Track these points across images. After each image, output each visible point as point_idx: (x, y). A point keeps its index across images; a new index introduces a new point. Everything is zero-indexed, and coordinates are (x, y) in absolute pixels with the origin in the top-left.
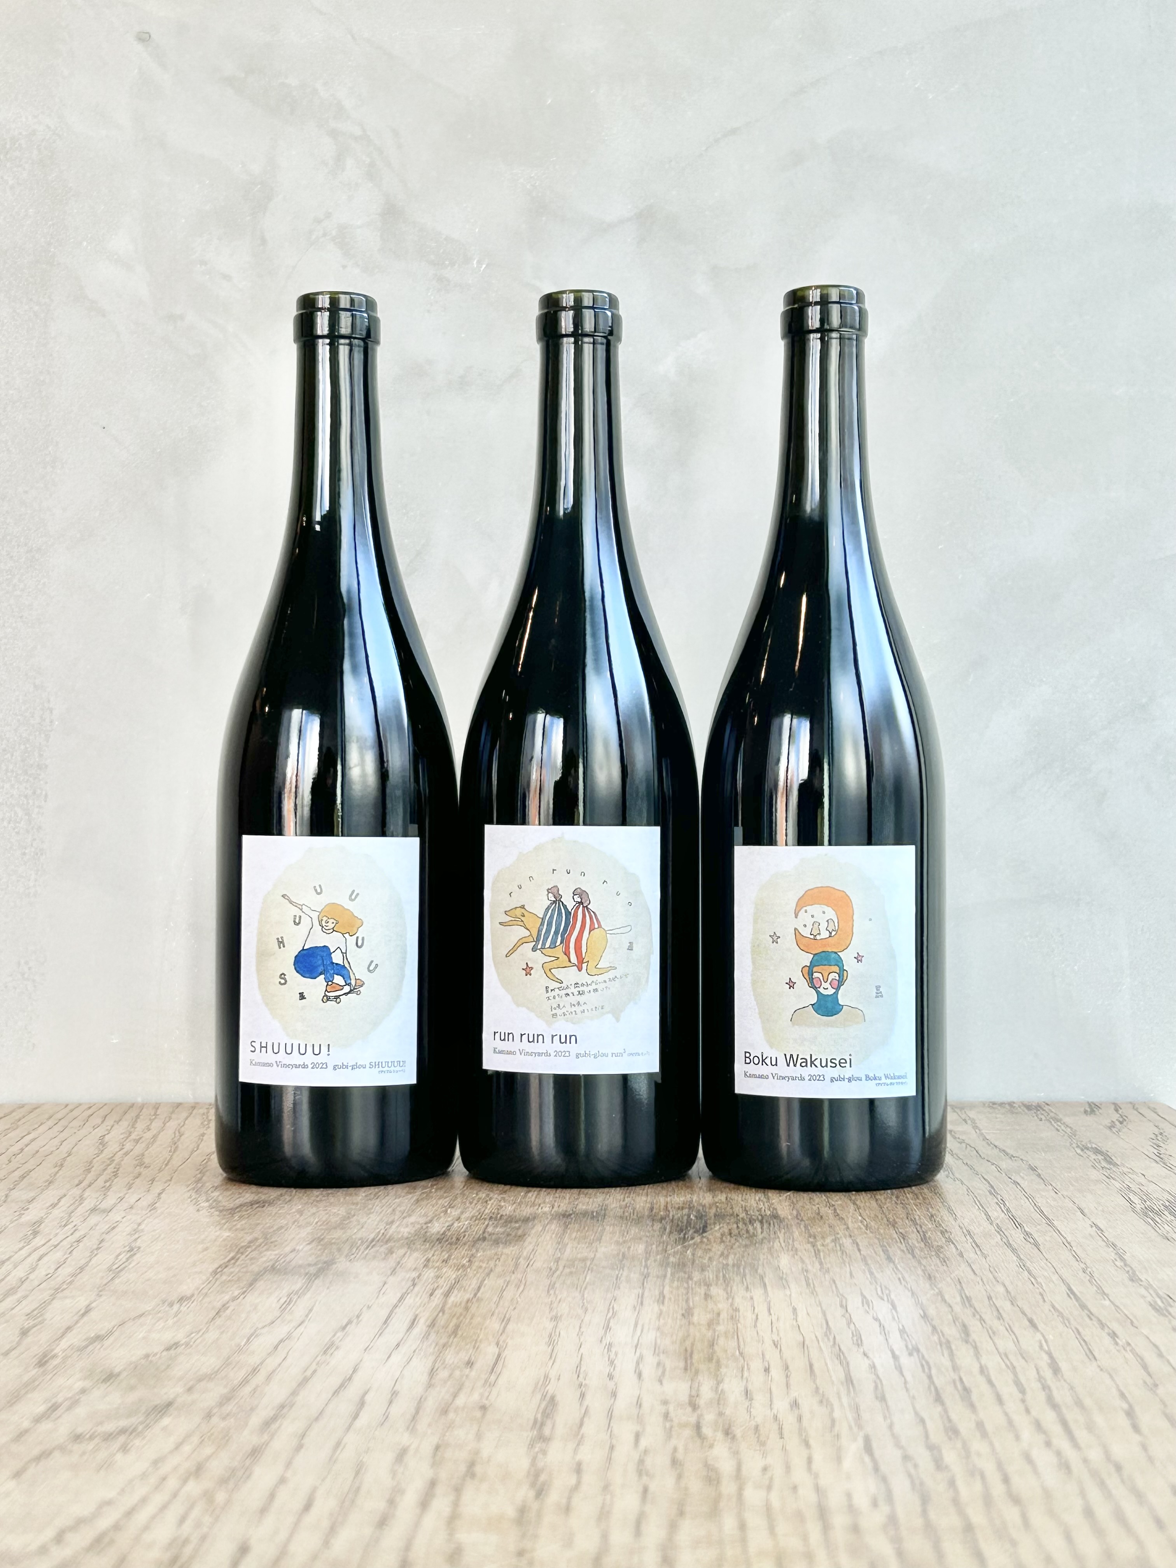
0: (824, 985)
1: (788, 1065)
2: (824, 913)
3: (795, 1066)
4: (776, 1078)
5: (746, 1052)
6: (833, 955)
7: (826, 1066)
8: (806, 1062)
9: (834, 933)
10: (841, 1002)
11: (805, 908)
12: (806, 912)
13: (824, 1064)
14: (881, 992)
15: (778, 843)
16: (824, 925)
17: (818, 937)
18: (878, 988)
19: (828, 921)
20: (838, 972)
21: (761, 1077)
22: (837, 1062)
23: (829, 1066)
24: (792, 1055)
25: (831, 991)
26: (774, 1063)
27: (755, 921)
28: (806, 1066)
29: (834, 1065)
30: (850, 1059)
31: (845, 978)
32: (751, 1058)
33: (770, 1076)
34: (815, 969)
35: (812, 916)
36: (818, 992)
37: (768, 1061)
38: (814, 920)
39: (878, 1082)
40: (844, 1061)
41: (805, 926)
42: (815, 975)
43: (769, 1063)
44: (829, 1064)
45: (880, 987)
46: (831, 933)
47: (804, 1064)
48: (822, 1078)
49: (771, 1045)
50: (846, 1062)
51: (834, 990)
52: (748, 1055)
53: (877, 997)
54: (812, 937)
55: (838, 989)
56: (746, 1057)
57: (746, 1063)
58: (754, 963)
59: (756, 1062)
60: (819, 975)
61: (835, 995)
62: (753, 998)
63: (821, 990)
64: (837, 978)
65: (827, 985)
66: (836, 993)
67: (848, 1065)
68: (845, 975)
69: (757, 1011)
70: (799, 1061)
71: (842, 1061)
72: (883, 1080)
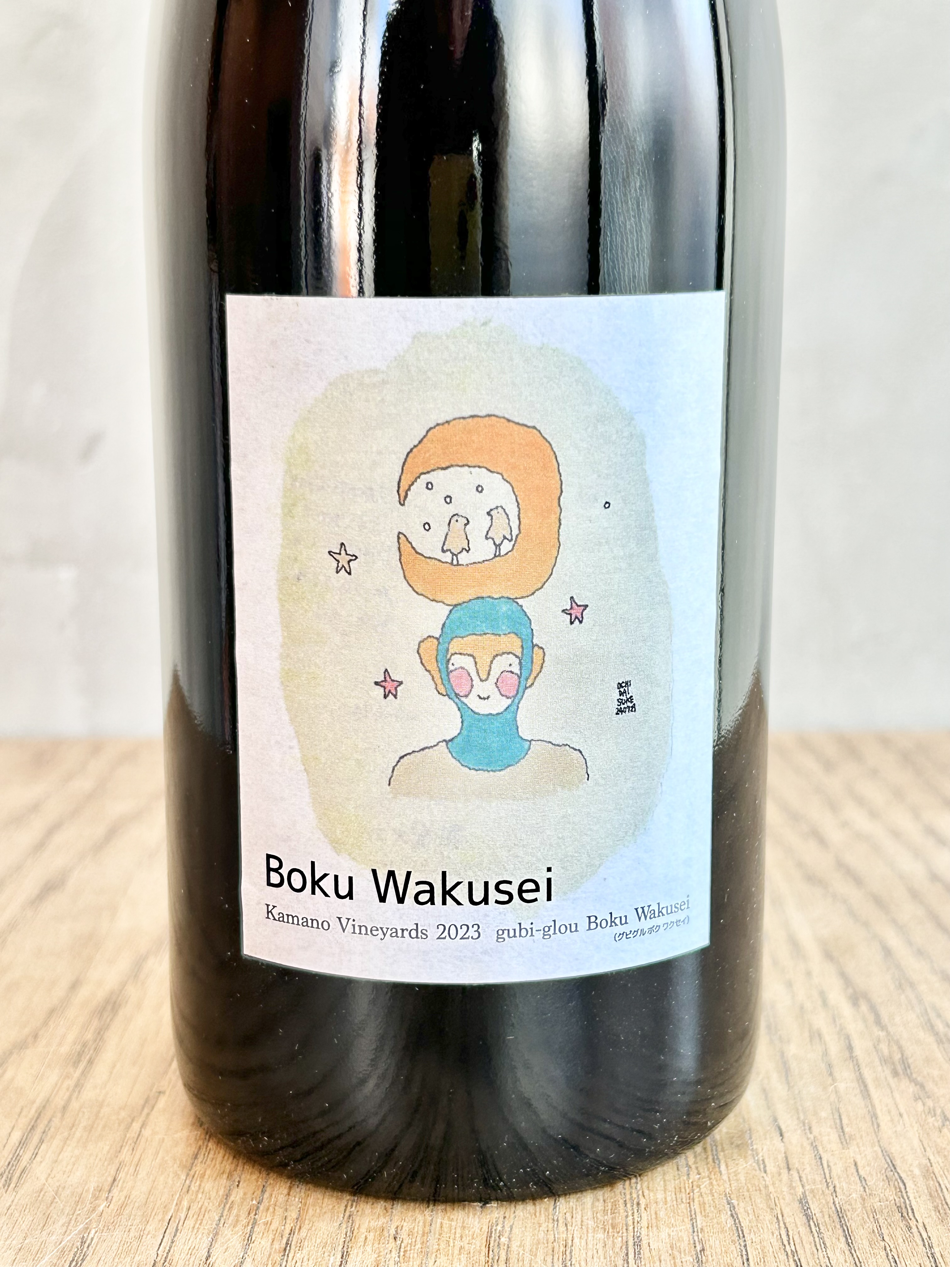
0: (480, 688)
1: (382, 899)
2: (479, 489)
3: (401, 900)
4: (349, 928)
5: (269, 857)
6: (504, 608)
7: (485, 900)
8: (431, 891)
9: (506, 546)
10: (525, 733)
11: (424, 478)
12: (429, 486)
13: (478, 896)
14: (631, 699)
15: (336, 286)
16: (480, 524)
17: (464, 558)
18: (623, 686)
19: (489, 513)
20: (518, 652)
21: (306, 923)
22: (513, 889)
23: (491, 899)
24: (391, 874)
25: (498, 704)
26: (343, 891)
27: (288, 511)
28: (432, 901)
29: (505, 898)
30: (549, 881)
31: (536, 668)
32: (284, 871)
33: (334, 923)
34: (454, 646)
35: (448, 499)
36: (462, 709)
37: (328, 884)
38: (451, 509)
39: (620, 929)
40: (531, 886)
41: (427, 526)
42: (457, 661)
43: (330, 891)
44: (493, 895)
45: (627, 684)
46: (498, 546)
47: (424, 897)
48: (472, 933)
49: (336, 845)
50: (537, 889)
51: (509, 701)
52: (274, 864)
53: (620, 711)
54: (447, 557)
55: (517, 696)
56: (269, 870)
57: (269, 884)
58: (287, 622)
59: (298, 883)
60: (467, 663)
61: (509, 716)
62: (286, 718)
63: (472, 702)
64: (516, 670)
65: (488, 688)
66: (512, 710)
67: (542, 895)
68: (537, 659)
69: (297, 753)
70: (413, 889)
71: (526, 886)
72: (634, 924)
